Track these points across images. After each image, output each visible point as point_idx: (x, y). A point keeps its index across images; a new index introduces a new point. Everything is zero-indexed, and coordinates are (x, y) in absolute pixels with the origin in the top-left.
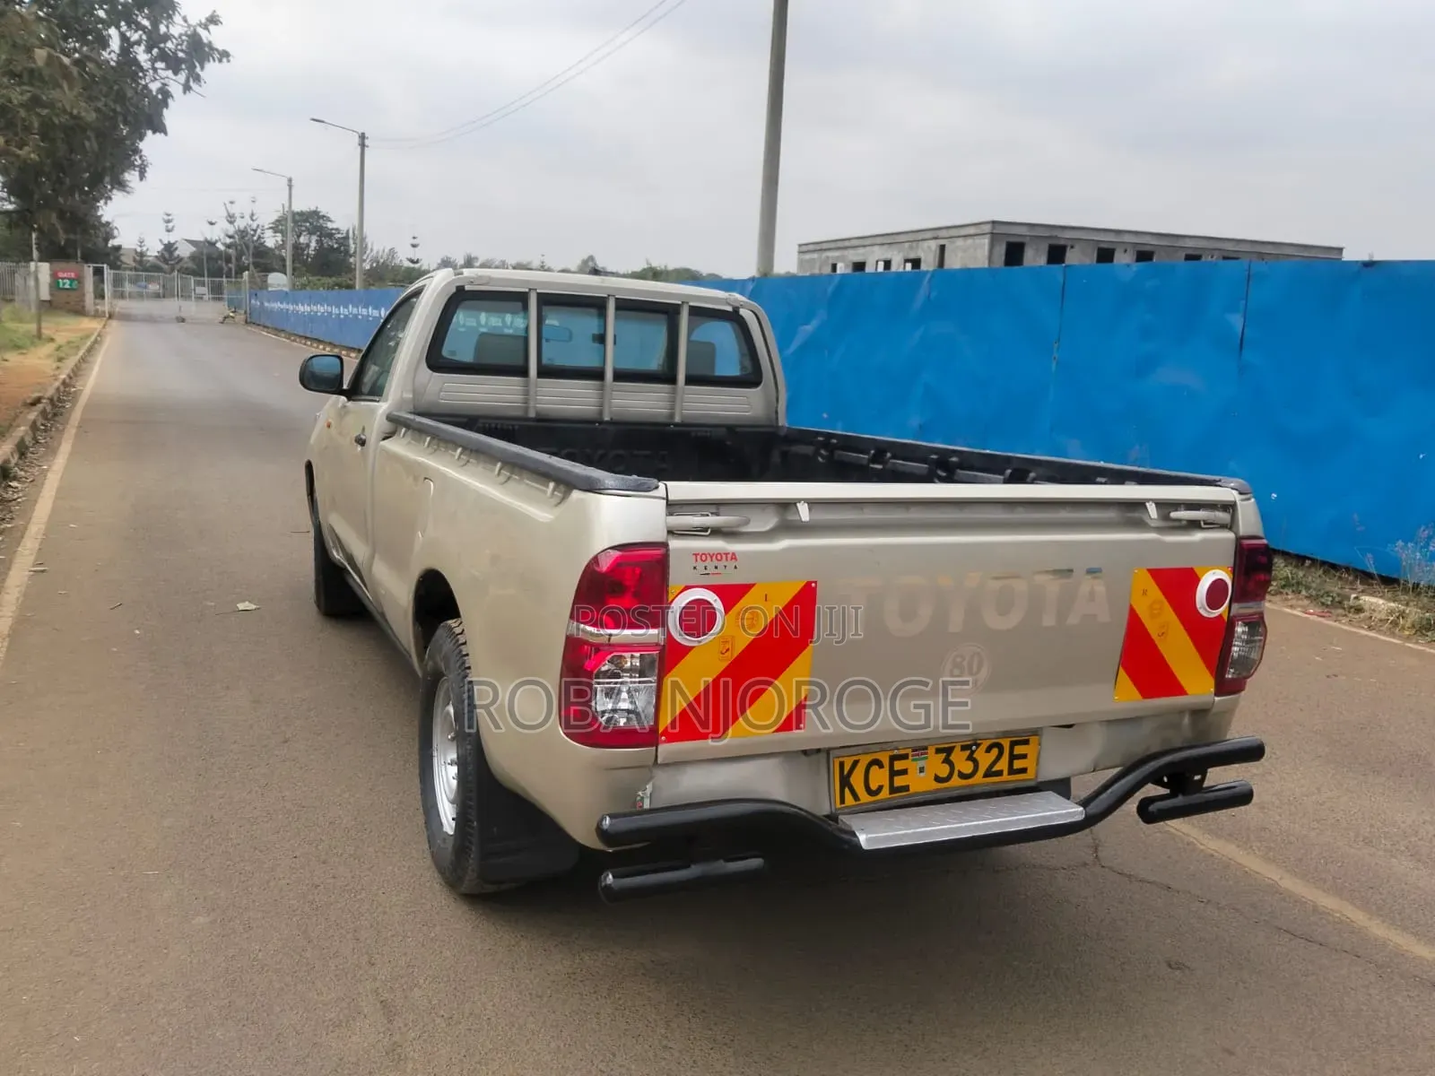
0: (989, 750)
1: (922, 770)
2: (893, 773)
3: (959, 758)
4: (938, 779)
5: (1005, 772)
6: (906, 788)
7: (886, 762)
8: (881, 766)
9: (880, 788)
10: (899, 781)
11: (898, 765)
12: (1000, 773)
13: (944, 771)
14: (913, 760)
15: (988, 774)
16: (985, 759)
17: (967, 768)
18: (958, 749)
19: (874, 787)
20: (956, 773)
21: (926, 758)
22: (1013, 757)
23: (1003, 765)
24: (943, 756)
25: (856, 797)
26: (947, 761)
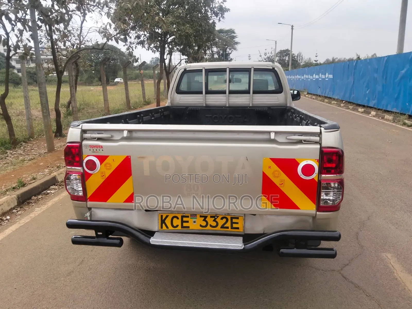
0: (222, 219)
1: (195, 222)
2: (183, 222)
3: (210, 221)
4: (201, 226)
5: (230, 228)
6: (188, 227)
7: (180, 218)
8: (178, 218)
9: (177, 226)
10: (185, 224)
11: (185, 219)
12: (228, 228)
13: (204, 224)
14: (191, 218)
15: (222, 227)
16: (221, 222)
17: (214, 224)
18: (209, 217)
19: (175, 225)
20: (209, 225)
21: (197, 218)
22: (232, 223)
23: (229, 224)
24: (203, 218)
25: (167, 227)
26: (205, 220)
